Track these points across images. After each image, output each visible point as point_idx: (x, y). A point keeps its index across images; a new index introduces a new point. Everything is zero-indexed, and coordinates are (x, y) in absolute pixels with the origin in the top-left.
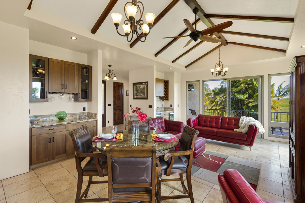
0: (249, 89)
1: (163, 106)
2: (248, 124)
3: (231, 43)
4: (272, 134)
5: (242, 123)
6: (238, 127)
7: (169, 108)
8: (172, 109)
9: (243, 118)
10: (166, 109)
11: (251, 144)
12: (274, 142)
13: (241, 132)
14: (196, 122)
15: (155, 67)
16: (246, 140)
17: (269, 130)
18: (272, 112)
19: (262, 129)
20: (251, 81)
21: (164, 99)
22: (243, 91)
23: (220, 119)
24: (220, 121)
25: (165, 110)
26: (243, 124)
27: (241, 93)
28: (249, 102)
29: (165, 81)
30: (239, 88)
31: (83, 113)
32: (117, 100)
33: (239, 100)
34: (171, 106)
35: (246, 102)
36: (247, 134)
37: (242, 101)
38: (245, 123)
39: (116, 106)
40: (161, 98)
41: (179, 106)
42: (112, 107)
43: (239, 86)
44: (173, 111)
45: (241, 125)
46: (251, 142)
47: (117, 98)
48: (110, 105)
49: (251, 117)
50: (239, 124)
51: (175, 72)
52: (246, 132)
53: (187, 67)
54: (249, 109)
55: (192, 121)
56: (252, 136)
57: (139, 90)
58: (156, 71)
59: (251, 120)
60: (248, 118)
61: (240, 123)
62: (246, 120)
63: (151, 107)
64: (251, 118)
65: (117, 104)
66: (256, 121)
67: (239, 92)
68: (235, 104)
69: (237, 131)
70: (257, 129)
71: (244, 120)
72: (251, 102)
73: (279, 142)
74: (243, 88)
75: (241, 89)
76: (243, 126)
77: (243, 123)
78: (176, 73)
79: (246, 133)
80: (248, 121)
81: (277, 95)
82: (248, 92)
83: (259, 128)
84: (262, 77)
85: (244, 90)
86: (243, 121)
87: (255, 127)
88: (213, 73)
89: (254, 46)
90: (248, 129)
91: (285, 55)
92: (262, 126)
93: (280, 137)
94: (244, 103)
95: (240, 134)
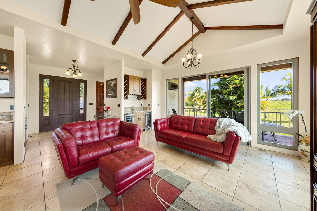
0: (238, 90)
1: (142, 105)
2: (226, 130)
3: (208, 28)
4: (262, 140)
5: (219, 127)
6: (214, 132)
7: (147, 107)
8: (150, 109)
9: (221, 120)
10: (145, 108)
11: (229, 160)
12: (265, 151)
13: (215, 141)
14: (166, 124)
15: (123, 62)
16: (222, 154)
17: (258, 135)
18: (261, 112)
19: (247, 137)
20: (240, 83)
21: (141, 98)
22: (232, 93)
23: (194, 120)
24: (194, 123)
25: (144, 110)
26: (221, 129)
27: (230, 94)
28: (238, 103)
29: (142, 79)
30: (229, 90)
31: (8, 112)
32: (101, 99)
33: (229, 101)
34: (149, 105)
35: (235, 102)
36: (224, 145)
37: (231, 101)
38: (223, 127)
39: (99, 105)
40: (138, 97)
41: (158, 105)
42: (94, 106)
43: (228, 89)
44: (151, 111)
45: (218, 130)
46: (229, 157)
47: (101, 98)
48: (91, 104)
49: (232, 119)
50: (215, 129)
51: (153, 69)
52: (223, 141)
53: (164, 63)
54: (238, 109)
55: (159, 123)
56: (231, 148)
57: (110, 88)
58: (125, 66)
59: (231, 123)
60: (228, 121)
61: (217, 127)
62: (224, 123)
63: (119, 106)
64: (231, 121)
65: (100, 103)
66: (240, 125)
67: (229, 94)
68: (226, 105)
69: (211, 138)
70: (239, 138)
71: (223, 123)
72: (240, 102)
73: (272, 152)
74: (232, 90)
75: (231, 91)
76: (220, 131)
77: (221, 126)
78: (154, 71)
79: (223, 143)
80: (228, 124)
81: (266, 96)
82: (238, 94)
83: (242, 138)
84: (248, 69)
85: (233, 91)
86: (220, 124)
87: (235, 136)
88: (184, 64)
89: (238, 26)
90: (225, 137)
91: (282, 33)
92: (247, 133)
93: (273, 145)
94: (233, 103)
95: (214, 144)
